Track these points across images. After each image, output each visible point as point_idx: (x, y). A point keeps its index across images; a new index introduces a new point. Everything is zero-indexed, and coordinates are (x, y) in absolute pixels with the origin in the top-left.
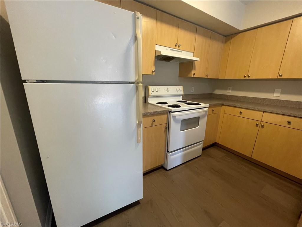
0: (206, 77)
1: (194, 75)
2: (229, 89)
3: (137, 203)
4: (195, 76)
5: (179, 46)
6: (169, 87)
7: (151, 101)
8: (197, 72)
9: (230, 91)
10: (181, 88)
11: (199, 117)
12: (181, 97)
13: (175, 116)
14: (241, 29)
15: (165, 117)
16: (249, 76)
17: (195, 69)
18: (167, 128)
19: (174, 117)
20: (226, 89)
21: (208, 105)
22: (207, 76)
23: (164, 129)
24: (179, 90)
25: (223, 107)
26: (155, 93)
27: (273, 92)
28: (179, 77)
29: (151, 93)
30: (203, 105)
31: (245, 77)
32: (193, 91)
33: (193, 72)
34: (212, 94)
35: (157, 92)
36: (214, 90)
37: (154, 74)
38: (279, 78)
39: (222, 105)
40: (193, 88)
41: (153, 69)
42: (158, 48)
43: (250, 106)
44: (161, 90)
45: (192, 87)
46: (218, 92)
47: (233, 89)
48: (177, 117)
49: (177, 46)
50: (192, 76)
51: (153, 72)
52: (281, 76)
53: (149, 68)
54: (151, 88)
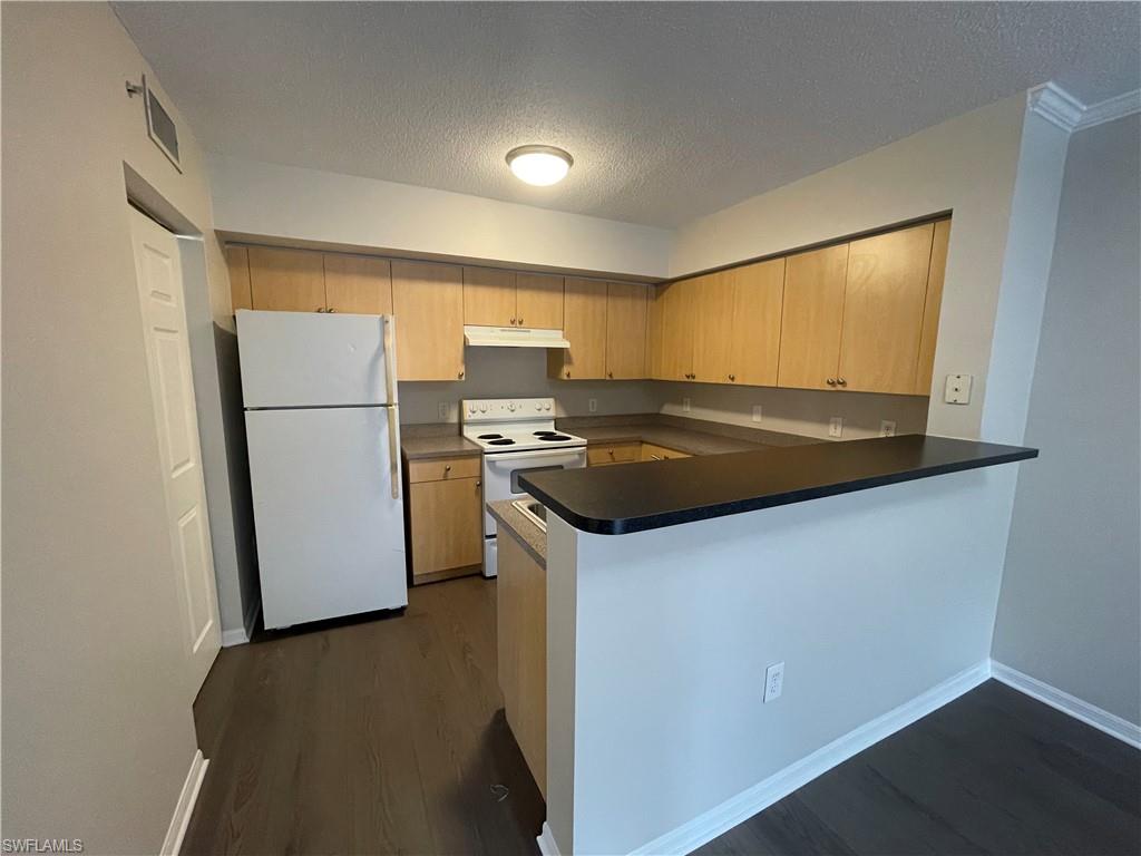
0: (608, 378)
1: (568, 375)
2: (686, 404)
3: (400, 612)
4: (571, 378)
5: (521, 323)
6: (517, 402)
7: (470, 433)
8: (572, 371)
9: (689, 410)
10: (548, 403)
11: (561, 466)
12: (553, 423)
13: (494, 462)
14: (670, 276)
15: (478, 460)
16: (694, 377)
17: (570, 362)
18: (481, 486)
19: (492, 462)
20: (680, 403)
21: (584, 441)
22: (611, 375)
23: (475, 488)
25: (644, 445)
26: (479, 416)
27: (750, 412)
28: (548, 376)
29: (468, 416)
30: (576, 440)
31: (687, 377)
33: (566, 369)
34: (658, 414)
35: (483, 412)
37: (463, 378)
38: (730, 382)
39: (642, 442)
41: (462, 370)
42: (468, 332)
44: (497, 408)
45: (589, 400)
46: (669, 410)
47: (694, 405)
48: (498, 464)
49: (517, 323)
50: (565, 378)
51: (460, 376)
52: (733, 379)
53: (449, 368)
54: (468, 404)
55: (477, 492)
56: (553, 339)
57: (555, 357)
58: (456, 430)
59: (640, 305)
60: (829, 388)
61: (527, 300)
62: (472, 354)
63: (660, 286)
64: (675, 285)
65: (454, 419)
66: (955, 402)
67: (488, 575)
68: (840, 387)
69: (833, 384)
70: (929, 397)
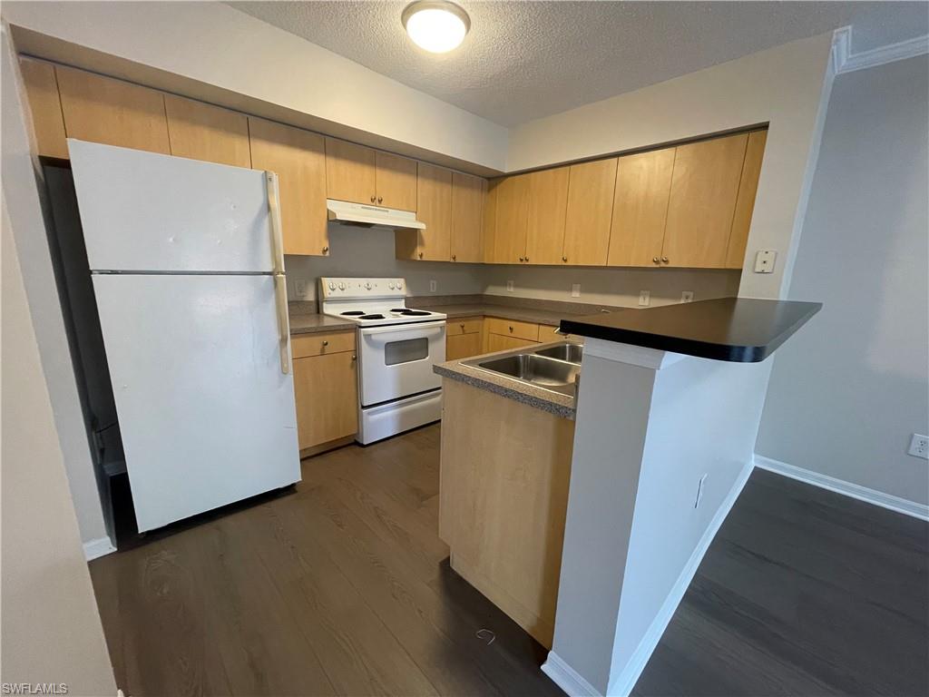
0: (452, 261)
1: (421, 256)
2: (510, 285)
4: (424, 258)
5: (380, 201)
6: (372, 281)
7: (328, 309)
8: (429, 250)
9: (512, 289)
10: (400, 282)
11: (427, 339)
12: (403, 301)
13: (370, 335)
14: (507, 170)
15: (352, 335)
16: (527, 260)
17: (422, 244)
18: (356, 360)
19: (368, 336)
20: (504, 284)
21: (444, 316)
22: (454, 258)
23: (351, 361)
24: (396, 287)
25: (487, 319)
26: (338, 293)
27: (570, 290)
28: (397, 258)
29: (328, 293)
30: (435, 315)
31: (522, 260)
32: (433, 289)
33: (419, 250)
34: (483, 295)
35: (342, 290)
36: (485, 287)
37: (328, 253)
38: (564, 264)
39: (485, 316)
40: (435, 282)
41: (326, 245)
42: (333, 206)
43: (529, 317)
44: (355, 286)
45: (432, 282)
46: (493, 291)
47: (516, 286)
48: (373, 337)
49: (376, 201)
50: (419, 259)
51: (325, 251)
52: (565, 261)
53: (314, 243)
54: (327, 282)
55: (352, 367)
56: (406, 220)
57: (406, 238)
58: (313, 308)
59: (476, 195)
60: (654, 265)
61: (387, 180)
62: (337, 227)
63: (491, 180)
64: (510, 179)
65: (311, 297)
66: (763, 272)
67: (365, 443)
68: (663, 265)
69: (657, 262)
70: (741, 270)
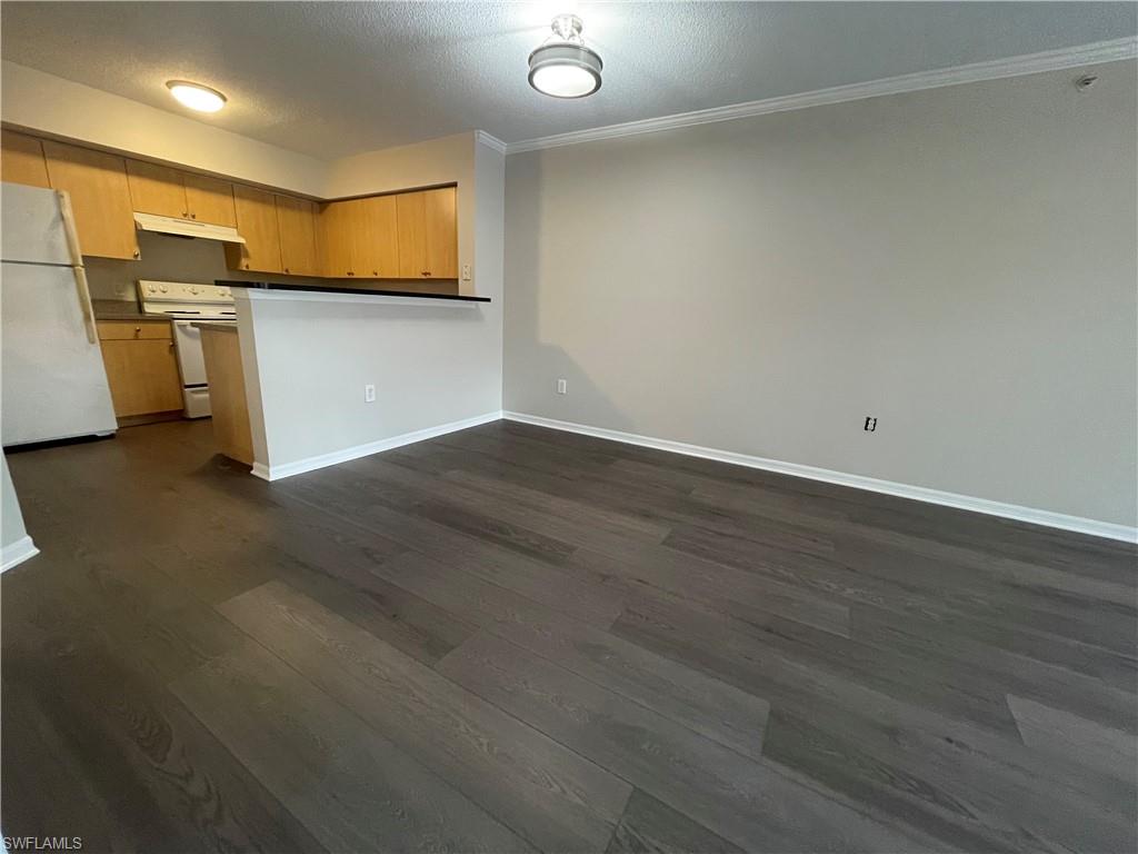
0: (285, 273)
1: (247, 267)
3: (110, 437)
4: (251, 269)
5: (193, 217)
7: (151, 309)
8: (256, 263)
10: (228, 290)
13: (185, 326)
14: (327, 197)
15: (168, 325)
17: (247, 256)
18: (174, 348)
19: (183, 326)
22: (287, 271)
23: (168, 348)
24: (226, 294)
26: (159, 295)
28: (228, 269)
29: (147, 294)
33: (244, 262)
35: (164, 292)
37: (139, 258)
41: (137, 251)
42: (139, 217)
44: (178, 290)
49: (189, 216)
50: (244, 269)
51: (136, 256)
52: (376, 274)
53: (128, 250)
54: (146, 286)
55: (170, 352)
56: (229, 235)
57: (232, 251)
58: (135, 307)
59: (307, 217)
60: (424, 277)
61: (195, 197)
62: (144, 237)
63: (321, 205)
65: (131, 297)
66: (466, 279)
67: (192, 417)
68: (428, 276)
69: (425, 274)
70: (457, 280)
